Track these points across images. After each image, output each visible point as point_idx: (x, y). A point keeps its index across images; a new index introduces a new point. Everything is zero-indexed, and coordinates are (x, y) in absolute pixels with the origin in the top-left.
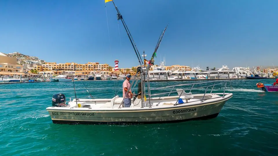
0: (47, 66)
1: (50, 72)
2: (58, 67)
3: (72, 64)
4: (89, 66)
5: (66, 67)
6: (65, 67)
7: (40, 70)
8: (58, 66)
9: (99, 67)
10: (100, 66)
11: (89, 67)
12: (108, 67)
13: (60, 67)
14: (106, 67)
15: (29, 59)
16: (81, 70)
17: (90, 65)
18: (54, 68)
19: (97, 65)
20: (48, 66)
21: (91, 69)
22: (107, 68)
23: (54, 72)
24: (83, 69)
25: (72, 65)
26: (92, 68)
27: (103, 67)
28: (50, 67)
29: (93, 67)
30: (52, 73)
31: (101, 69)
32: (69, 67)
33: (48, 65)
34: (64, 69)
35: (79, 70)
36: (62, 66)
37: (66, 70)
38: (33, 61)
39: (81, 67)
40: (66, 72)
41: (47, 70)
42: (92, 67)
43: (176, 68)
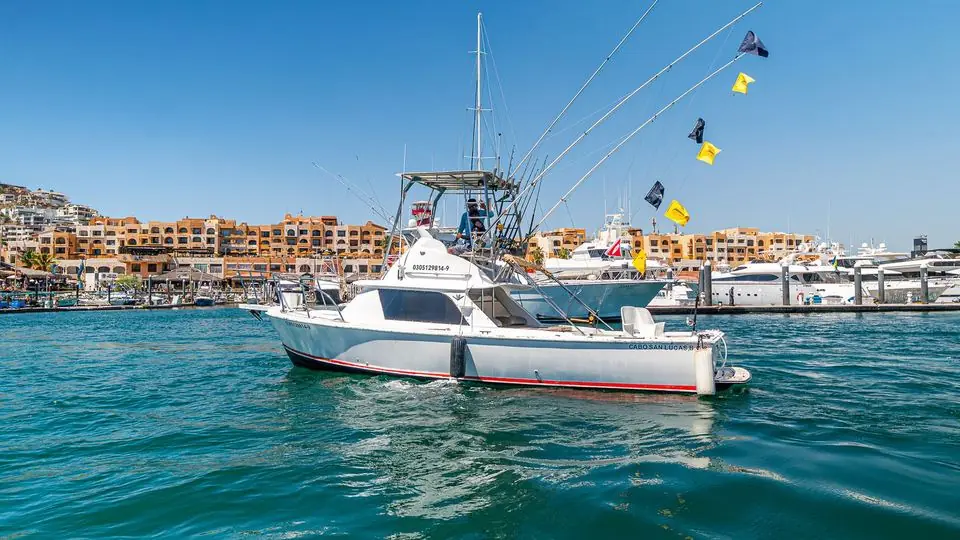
0: (96, 233)
1: (113, 262)
2: (144, 241)
3: (208, 225)
4: (291, 232)
5: (182, 240)
6: (176, 241)
7: (67, 251)
8: (144, 236)
9: (336, 238)
10: (342, 233)
11: (291, 241)
12: (381, 238)
13: (154, 240)
14: (373, 238)
15: (25, 202)
16: (251, 253)
17: (294, 228)
18: (126, 244)
19: (328, 228)
20: (103, 235)
21: (301, 250)
22: (378, 243)
23: (128, 263)
24: (264, 247)
25: (210, 231)
26: (303, 245)
27: (358, 238)
28: (109, 238)
29: (308, 237)
30: (118, 270)
31: (346, 247)
32: (195, 240)
33: (101, 228)
34: (170, 250)
35: (242, 255)
36: (166, 236)
37: (182, 251)
38: (41, 212)
39: (250, 238)
40: (181, 260)
41: (96, 253)
42: (305, 241)
43: (735, 244)
